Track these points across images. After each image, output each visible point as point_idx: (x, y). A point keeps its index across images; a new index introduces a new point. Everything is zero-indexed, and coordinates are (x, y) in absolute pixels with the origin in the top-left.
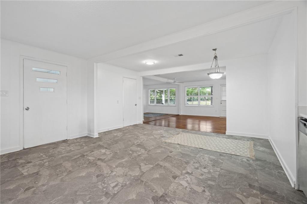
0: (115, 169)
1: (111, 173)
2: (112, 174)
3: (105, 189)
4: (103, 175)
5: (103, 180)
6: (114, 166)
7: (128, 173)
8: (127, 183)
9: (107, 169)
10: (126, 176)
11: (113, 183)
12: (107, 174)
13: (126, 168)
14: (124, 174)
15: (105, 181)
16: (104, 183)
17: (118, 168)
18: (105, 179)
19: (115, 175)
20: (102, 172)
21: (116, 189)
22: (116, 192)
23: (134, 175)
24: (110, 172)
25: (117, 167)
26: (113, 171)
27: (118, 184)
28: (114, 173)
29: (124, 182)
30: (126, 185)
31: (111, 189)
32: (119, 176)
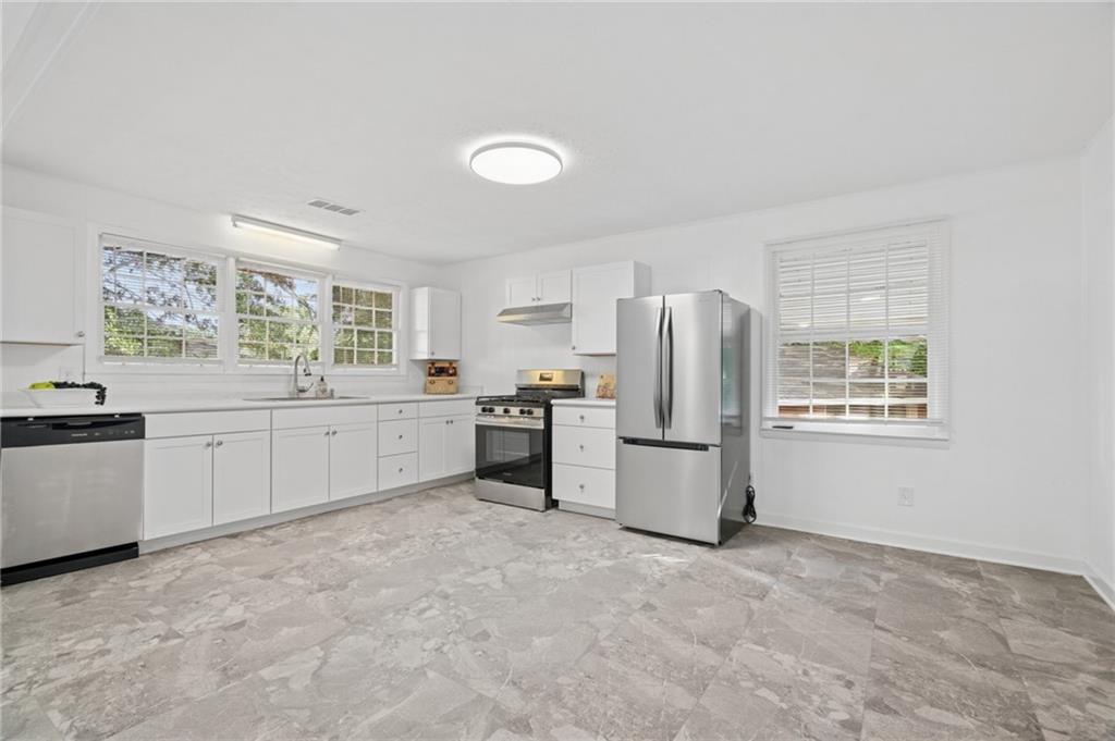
0: (425, 662)
1: (444, 644)
2: (440, 641)
3: (452, 604)
4: (469, 638)
5: (464, 624)
6: (431, 674)
7: (380, 643)
8: (391, 616)
9: (460, 661)
10: (390, 636)
11: (433, 617)
12: (455, 643)
13: (382, 665)
14: (396, 642)
15: (457, 622)
16: (459, 617)
17: (415, 666)
18: (458, 626)
19: (428, 639)
20: (475, 651)
21: (423, 605)
22: (424, 599)
23: (361, 638)
24: (445, 649)
25: (420, 672)
26: (434, 653)
27: (419, 614)
28: (431, 644)
29: (400, 617)
30: (397, 612)
31: (437, 605)
32: (414, 634)
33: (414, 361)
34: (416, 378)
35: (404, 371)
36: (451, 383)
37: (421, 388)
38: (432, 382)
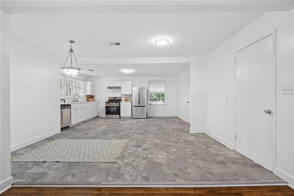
33: (86, 95)
34: (86, 98)
35: (84, 97)
36: (94, 99)
37: (87, 100)
38: (90, 99)
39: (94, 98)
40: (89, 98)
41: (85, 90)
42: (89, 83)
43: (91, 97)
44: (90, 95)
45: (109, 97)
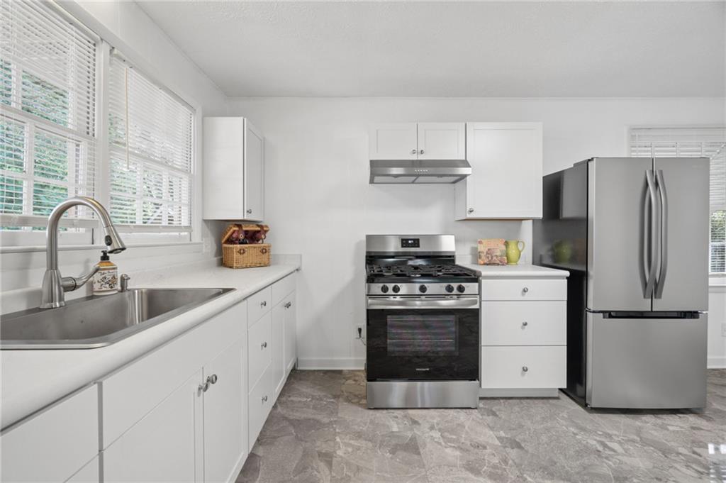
33: (206, 221)
34: (208, 246)
35: (197, 237)
36: (264, 251)
37: (215, 260)
38: (242, 252)
39: (267, 241)
40: (230, 241)
41: (203, 183)
42: (230, 130)
43: (246, 232)
44: (238, 224)
45: (369, 238)
